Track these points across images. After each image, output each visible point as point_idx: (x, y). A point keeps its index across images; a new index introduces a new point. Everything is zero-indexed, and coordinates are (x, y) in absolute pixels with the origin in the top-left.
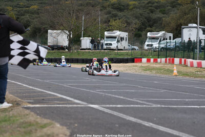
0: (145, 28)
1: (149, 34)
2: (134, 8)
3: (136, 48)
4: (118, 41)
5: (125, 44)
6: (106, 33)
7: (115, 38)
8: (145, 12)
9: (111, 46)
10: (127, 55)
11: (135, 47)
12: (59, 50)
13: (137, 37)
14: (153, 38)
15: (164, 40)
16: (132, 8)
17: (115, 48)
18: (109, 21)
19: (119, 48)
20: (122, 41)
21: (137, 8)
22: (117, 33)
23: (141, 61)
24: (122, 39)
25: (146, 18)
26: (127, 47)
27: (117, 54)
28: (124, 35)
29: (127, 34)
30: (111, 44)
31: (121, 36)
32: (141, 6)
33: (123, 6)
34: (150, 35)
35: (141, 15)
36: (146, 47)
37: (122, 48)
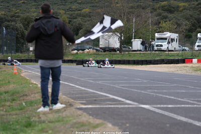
0: (195, 29)
1: (199, 35)
2: (184, 9)
3: (187, 48)
4: (169, 43)
5: (175, 45)
6: (157, 35)
7: (166, 39)
8: (195, 13)
9: (161, 48)
10: (178, 55)
11: (185, 48)
12: (110, 51)
13: (188, 38)
16: (183, 10)
17: (166, 49)
18: (160, 23)
19: (170, 49)
20: (172, 42)
21: (187, 10)
22: (168, 35)
23: (192, 61)
24: (173, 40)
25: (196, 19)
26: (177, 48)
27: (168, 55)
28: (175, 36)
29: (177, 35)
30: (161, 46)
31: (171, 37)
32: (191, 8)
33: (173, 8)
35: (191, 16)
36: (196, 48)
37: (173, 49)
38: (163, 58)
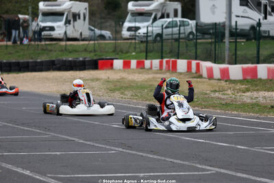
1: (131, 6)
3: (107, 33)
4: (68, 22)
5: (82, 27)
6: (42, 6)
7: (61, 14)
9: (52, 33)
10: (86, 50)
11: (105, 33)
14: (141, 14)
15: (162, 17)
17: (61, 36)
19: (71, 34)
20: (75, 20)
22: (66, 5)
24: (76, 16)
26: (87, 33)
27: (65, 50)
29: (86, 5)
30: (52, 29)
31: (73, 10)
34: (134, 8)
36: (125, 33)
37: (77, 35)
38: (53, 56)
